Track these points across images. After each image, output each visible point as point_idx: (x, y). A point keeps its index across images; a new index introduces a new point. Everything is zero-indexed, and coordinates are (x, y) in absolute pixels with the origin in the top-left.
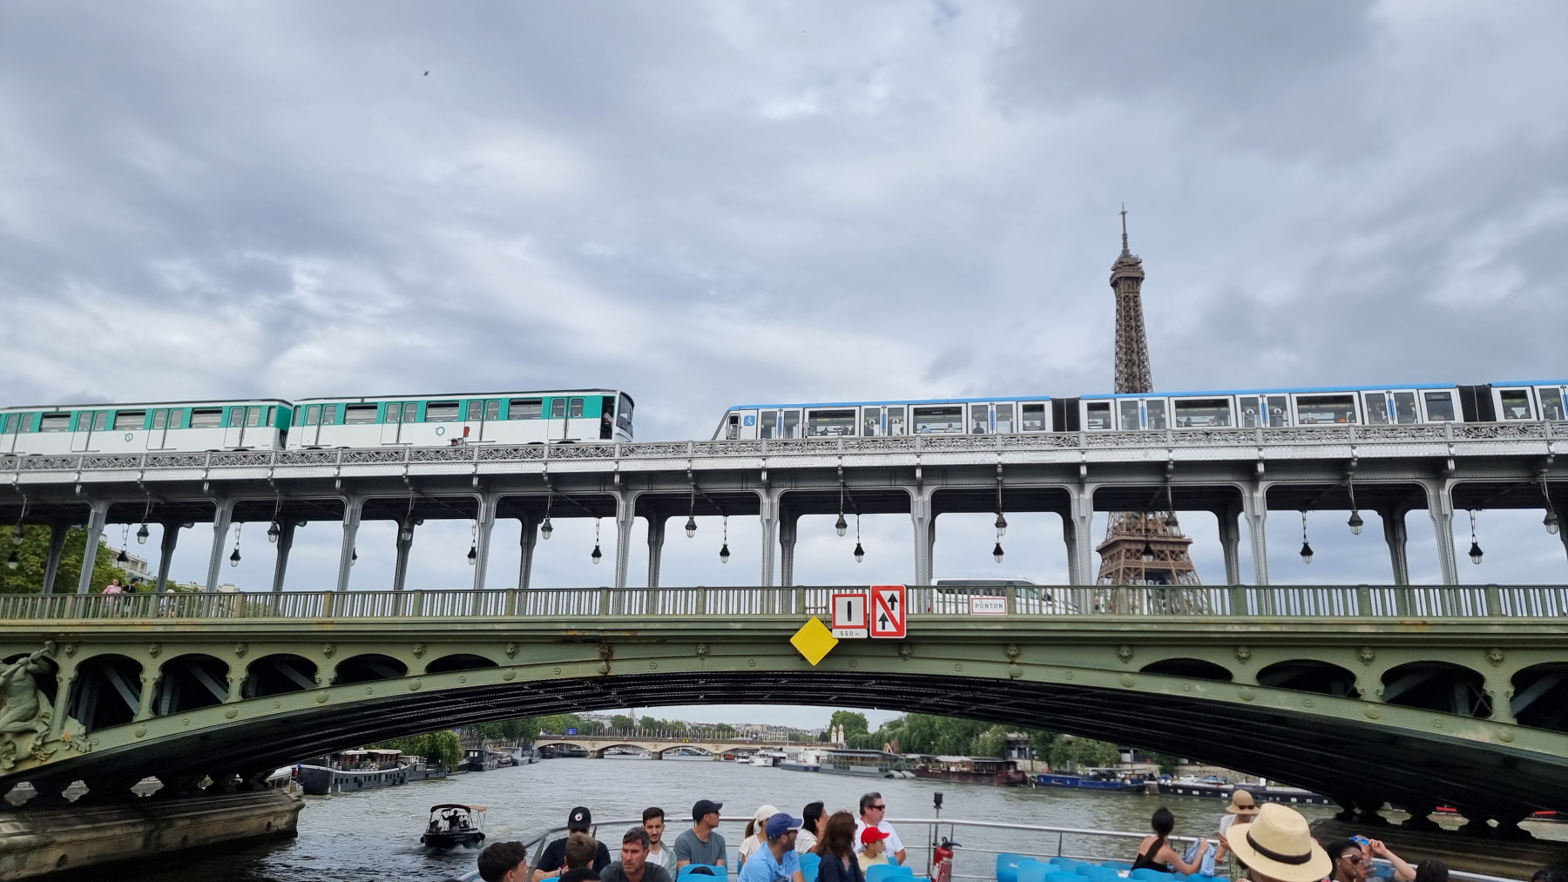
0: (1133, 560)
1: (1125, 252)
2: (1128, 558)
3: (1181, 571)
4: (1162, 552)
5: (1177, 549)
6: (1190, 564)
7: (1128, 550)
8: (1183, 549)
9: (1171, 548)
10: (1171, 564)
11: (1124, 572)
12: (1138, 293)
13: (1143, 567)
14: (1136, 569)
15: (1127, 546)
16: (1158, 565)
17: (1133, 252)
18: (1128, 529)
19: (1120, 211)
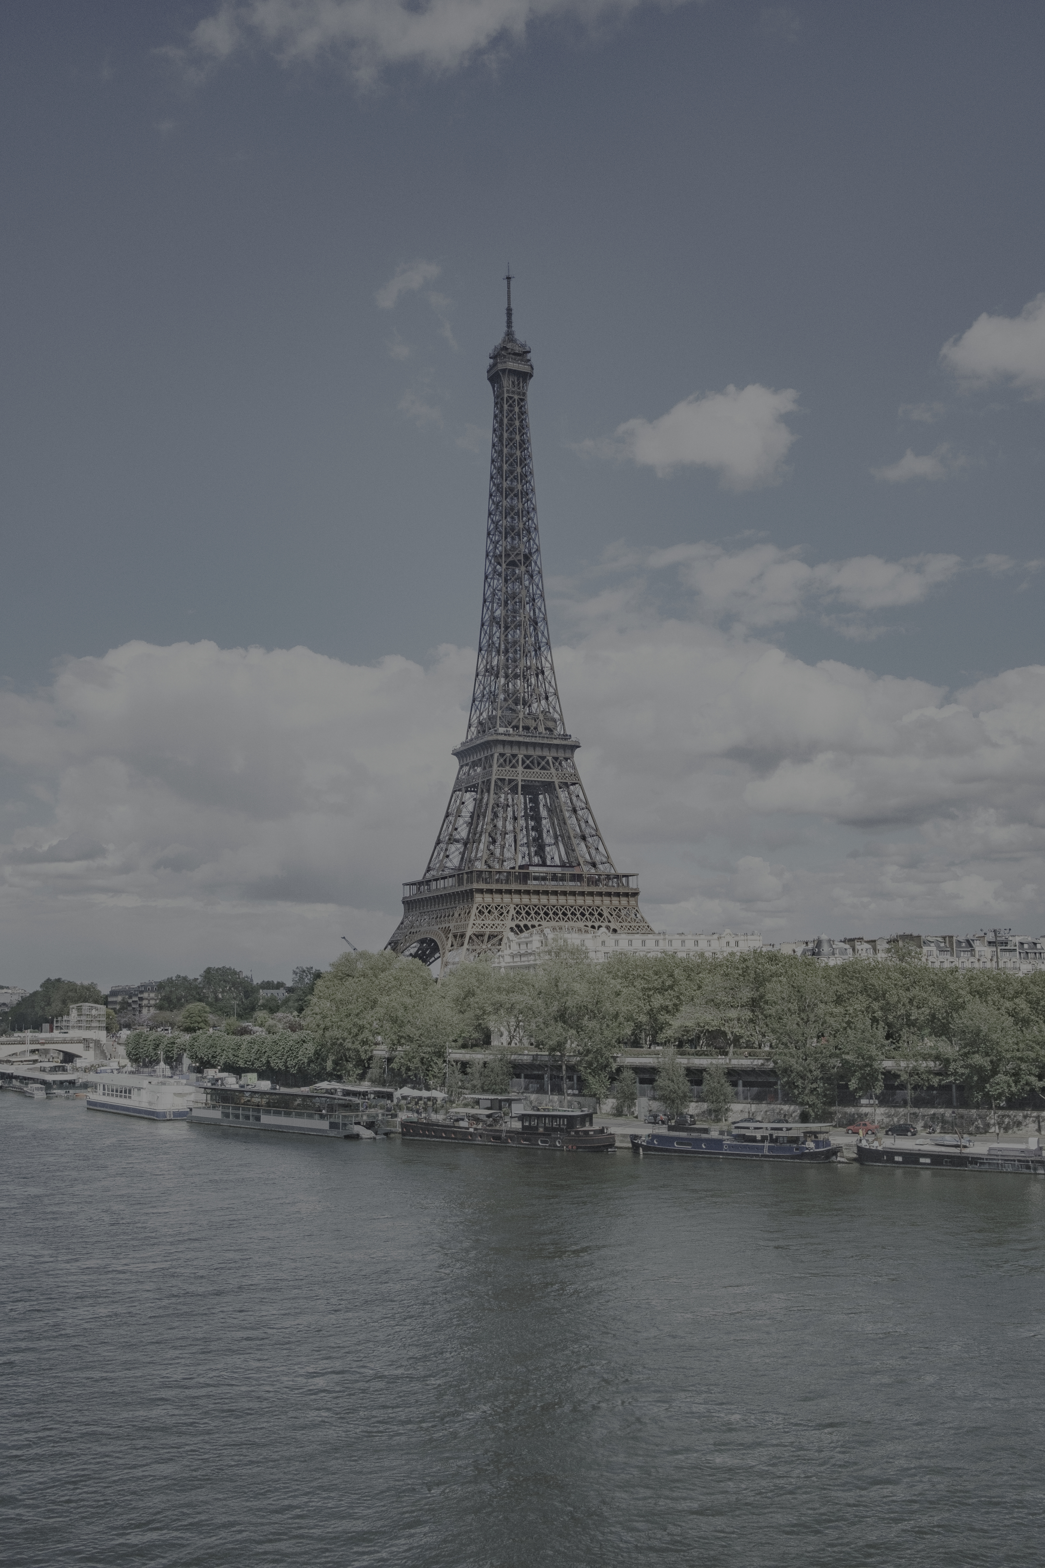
0: (508, 768)
1: (509, 335)
2: (501, 765)
3: (565, 784)
4: (543, 758)
5: (561, 754)
6: (576, 775)
7: (502, 755)
8: (569, 754)
9: (555, 753)
10: (553, 775)
12: (524, 394)
13: (520, 778)
14: (510, 781)
17: (519, 336)
18: (502, 726)
19: (505, 274)
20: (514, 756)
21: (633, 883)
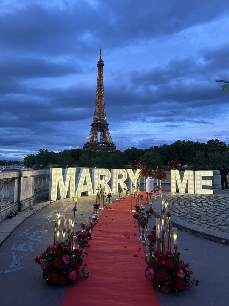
1: (101, 59)
4: (103, 126)
5: (106, 126)
6: (108, 128)
10: (104, 129)
12: (102, 69)
14: (97, 129)
15: (96, 124)
17: (102, 59)
18: (96, 121)
19: (100, 49)
20: (98, 126)
21: (115, 145)
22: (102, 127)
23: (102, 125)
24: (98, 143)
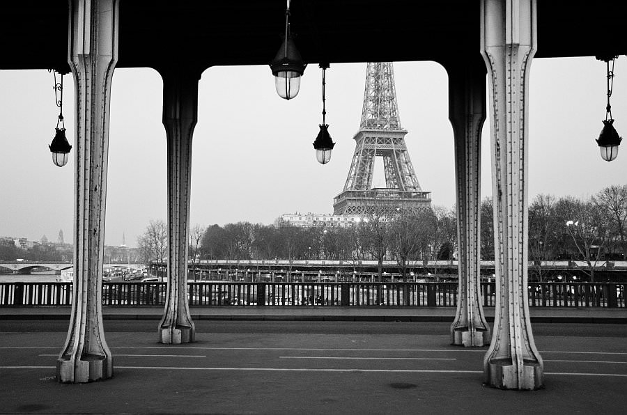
0: (370, 144)
2: (367, 143)
3: (399, 150)
4: (389, 138)
5: (398, 137)
6: (405, 147)
7: (367, 138)
8: (401, 137)
9: (394, 136)
10: (393, 147)
11: (363, 151)
13: (375, 148)
14: (371, 150)
15: (367, 135)
16: (384, 147)
18: (369, 125)
20: (374, 138)
21: (428, 196)
22: (387, 141)
23: (386, 136)
24: (374, 192)
